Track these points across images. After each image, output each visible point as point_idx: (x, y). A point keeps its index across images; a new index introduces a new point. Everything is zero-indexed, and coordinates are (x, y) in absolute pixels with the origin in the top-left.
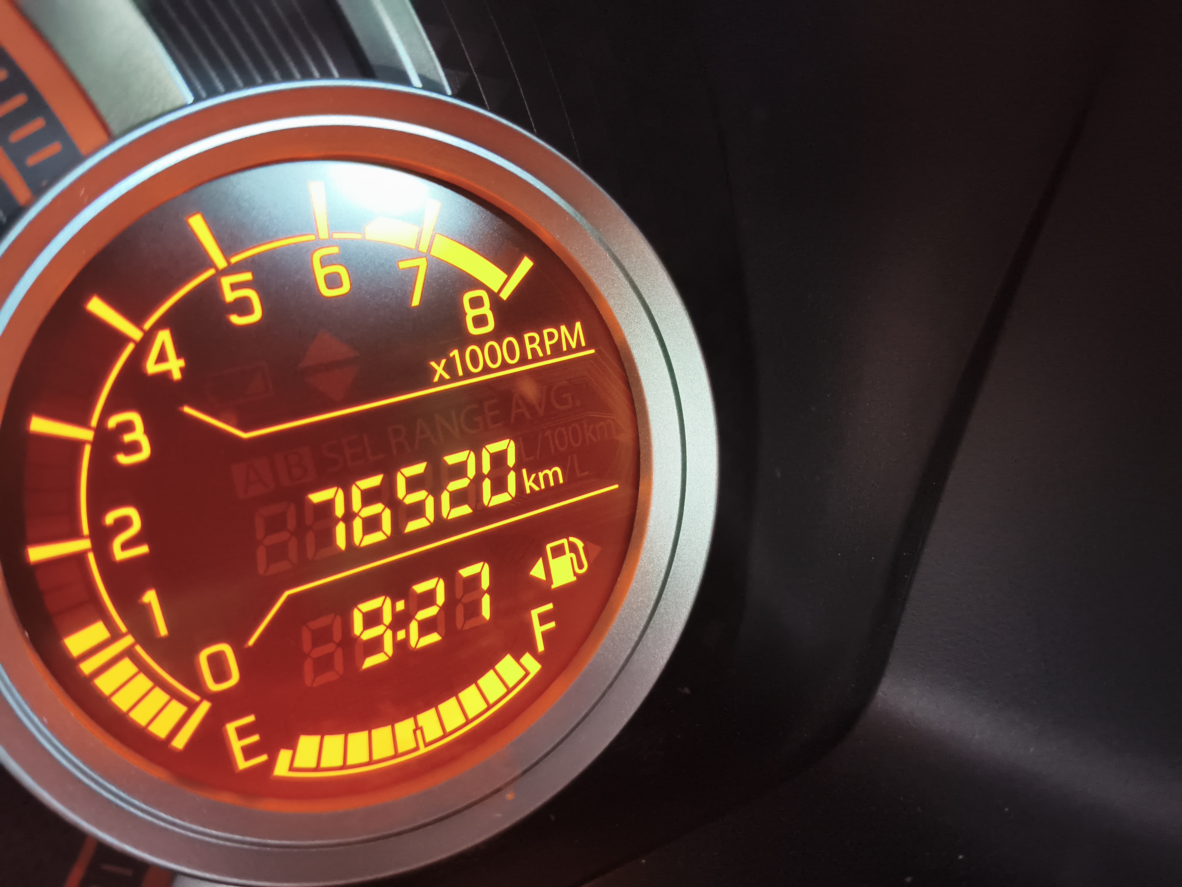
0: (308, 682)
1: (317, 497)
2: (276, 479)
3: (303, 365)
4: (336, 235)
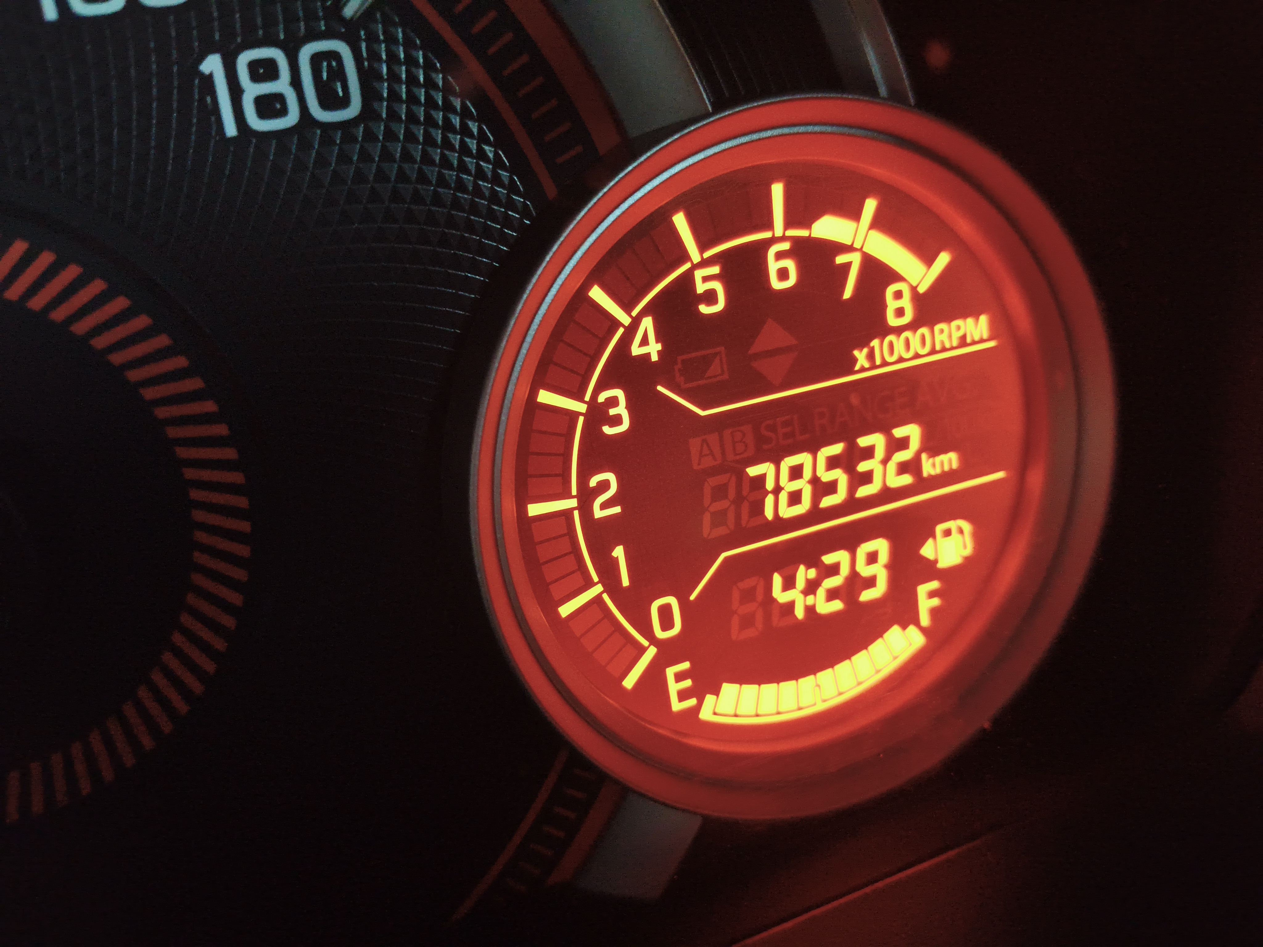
0: (734, 637)
1: (753, 471)
2: (723, 453)
3: (752, 351)
4: (790, 233)
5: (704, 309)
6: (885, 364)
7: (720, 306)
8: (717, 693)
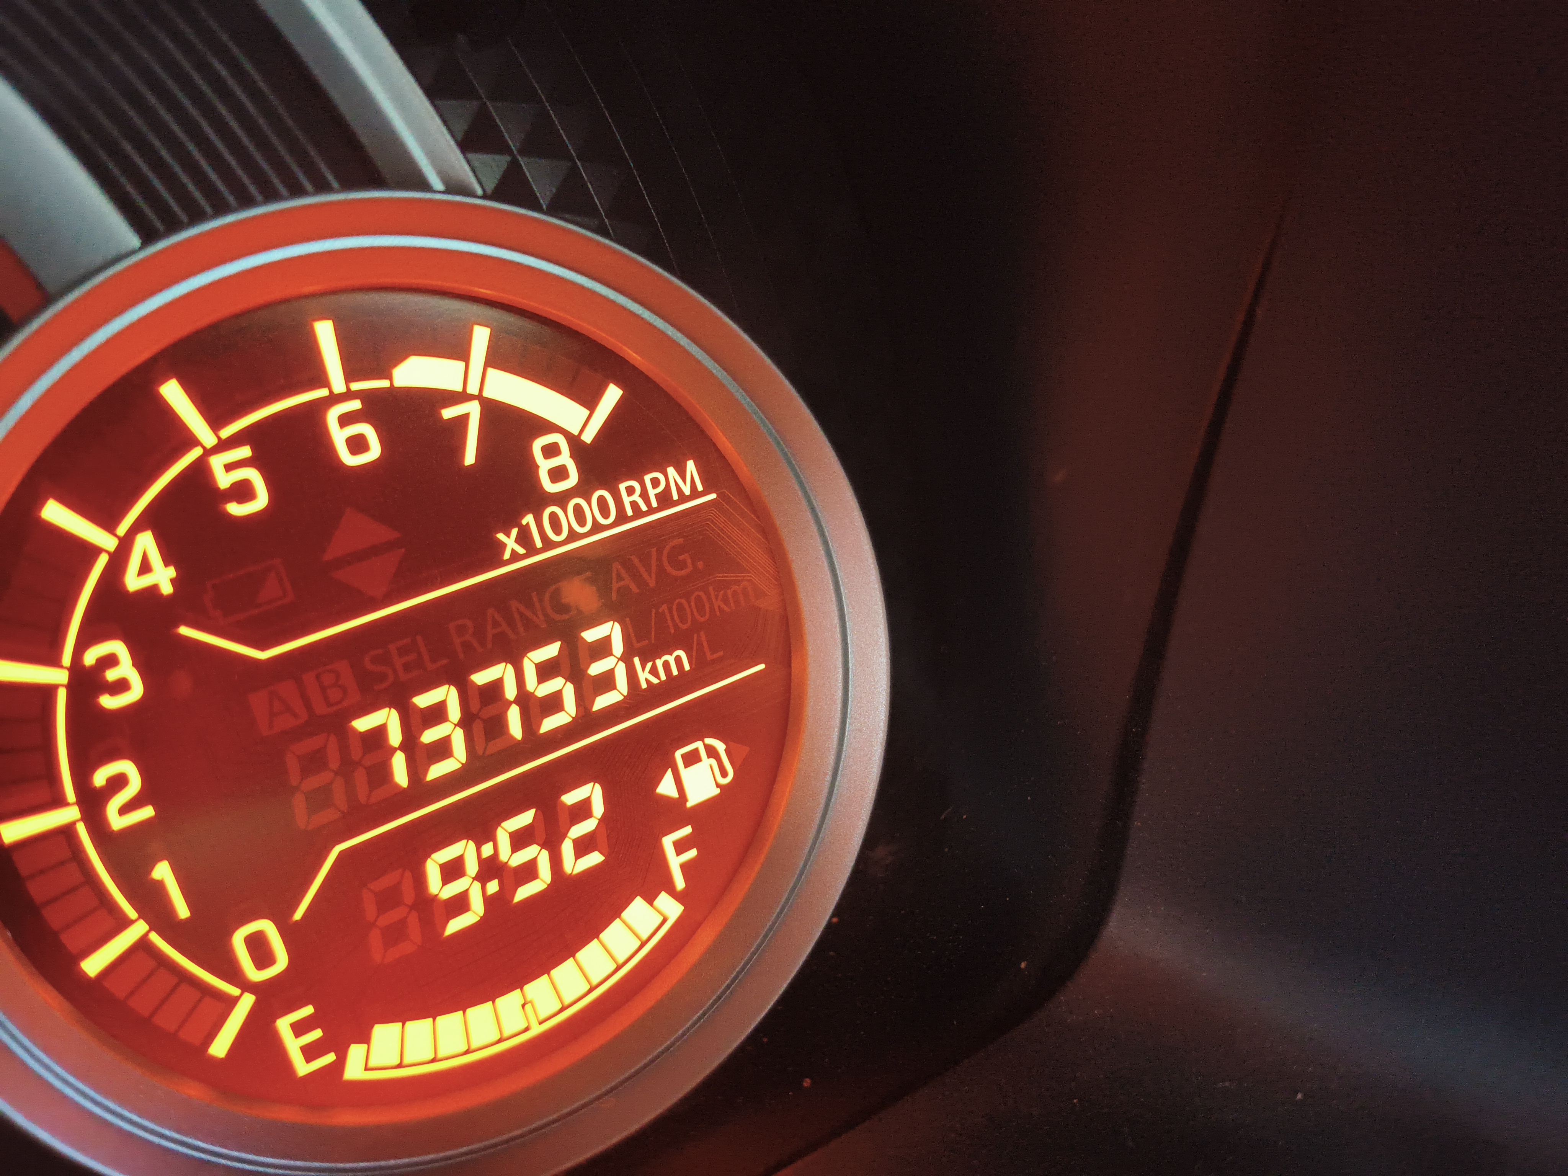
0: (377, 958)
1: (363, 724)
2: (308, 706)
3: (328, 556)
4: (355, 386)
5: (235, 509)
6: (548, 544)
7: (261, 501)
8: (365, 1038)
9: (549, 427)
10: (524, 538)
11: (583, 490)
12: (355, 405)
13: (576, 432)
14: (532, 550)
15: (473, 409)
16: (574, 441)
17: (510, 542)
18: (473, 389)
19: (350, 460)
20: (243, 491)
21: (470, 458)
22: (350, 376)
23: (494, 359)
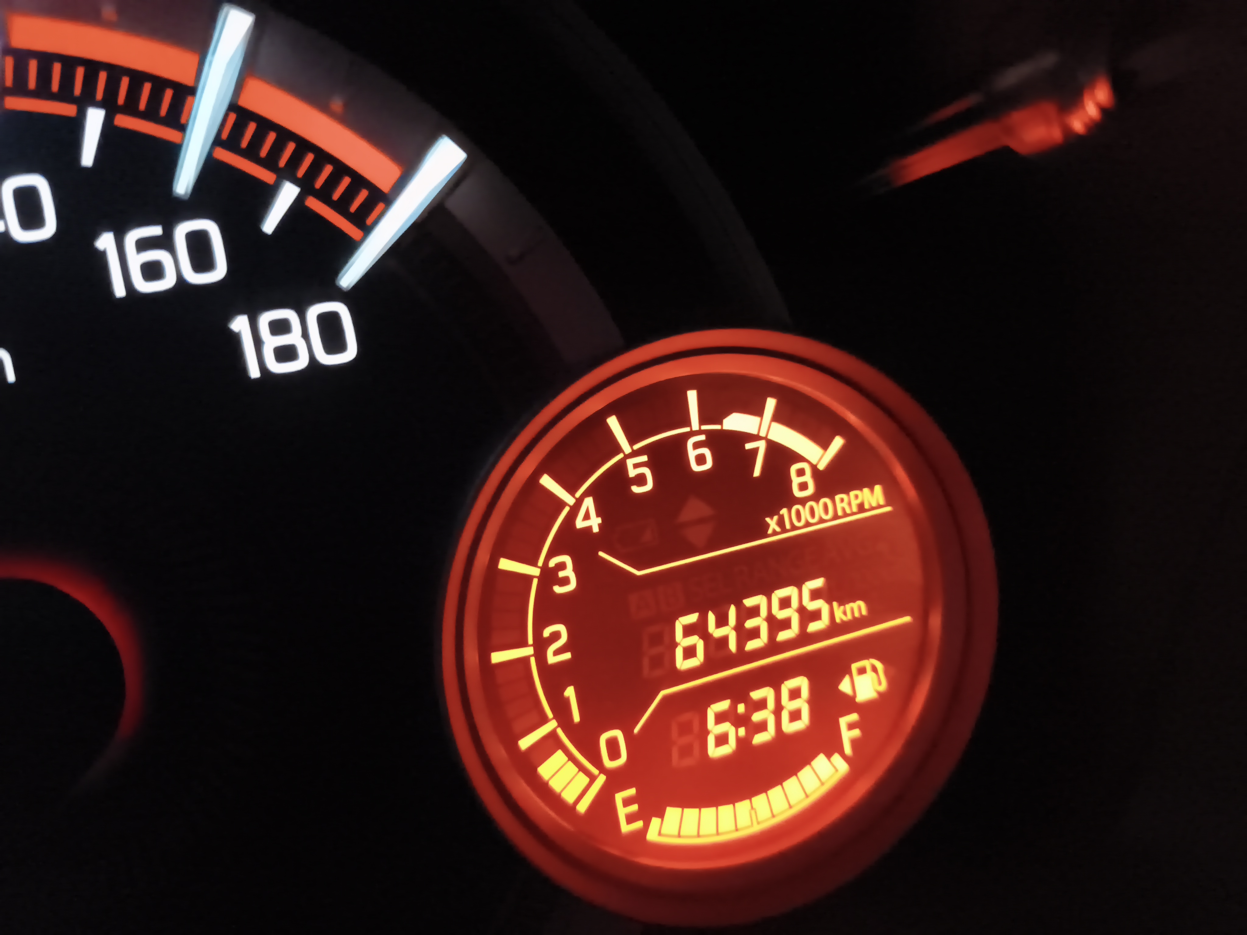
9: (801, 459)
10: (781, 523)
11: (816, 497)
12: (702, 437)
13: (814, 462)
14: (784, 530)
15: (762, 446)
16: (814, 468)
17: (772, 523)
18: (763, 434)
19: (696, 468)
20: (641, 480)
21: (757, 473)
22: (702, 421)
23: (777, 417)
